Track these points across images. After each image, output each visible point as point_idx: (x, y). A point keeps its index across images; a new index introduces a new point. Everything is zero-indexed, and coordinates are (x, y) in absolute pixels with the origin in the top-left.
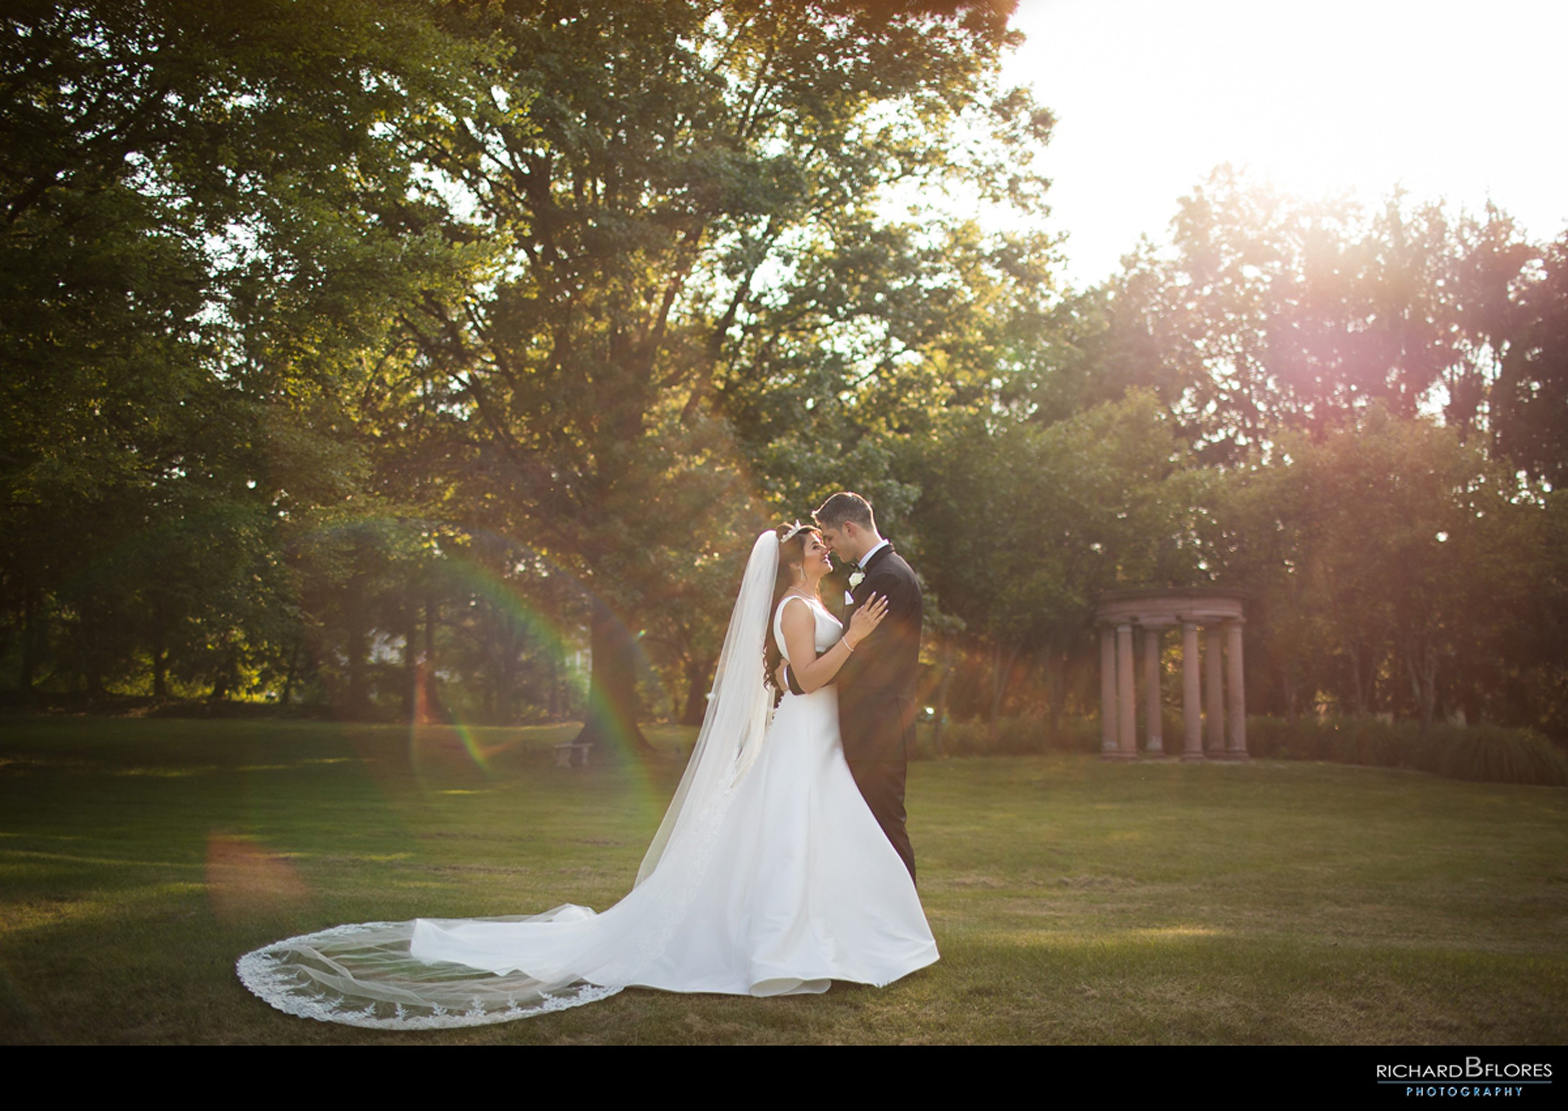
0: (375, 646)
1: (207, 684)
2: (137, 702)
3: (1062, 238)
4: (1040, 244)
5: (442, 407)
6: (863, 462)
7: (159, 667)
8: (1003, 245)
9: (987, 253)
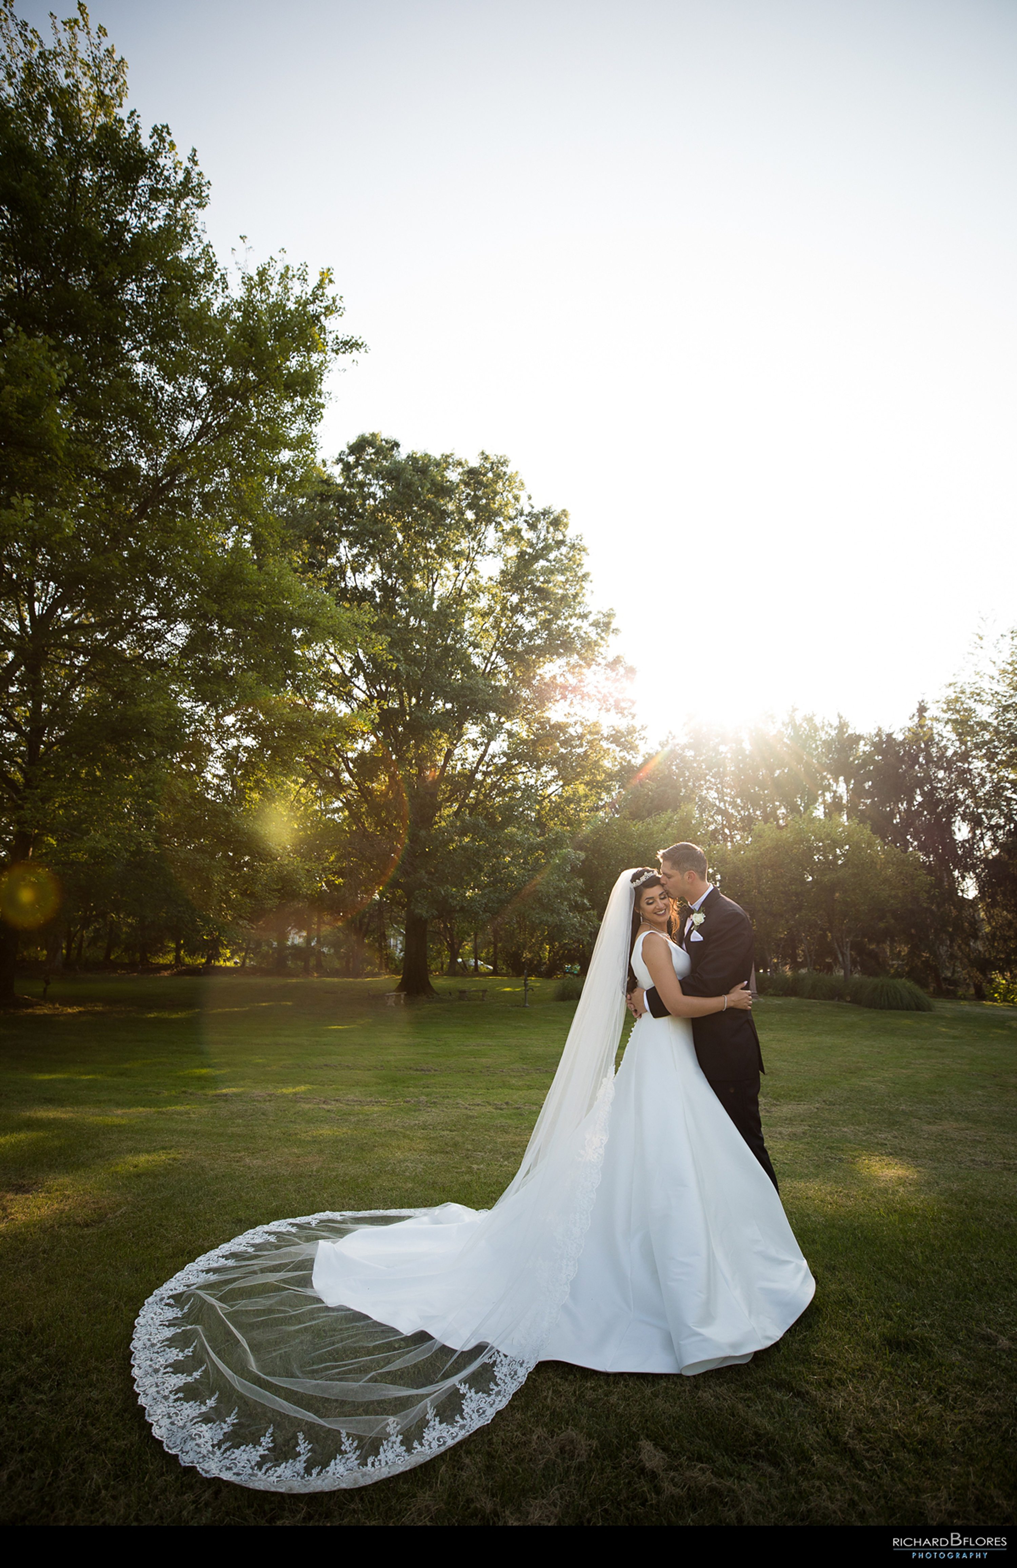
0: (291, 936)
1: (202, 957)
2: (166, 967)
3: (643, 728)
4: (631, 731)
5: (329, 816)
6: (555, 839)
7: (177, 950)
8: (614, 732)
9: (605, 736)
